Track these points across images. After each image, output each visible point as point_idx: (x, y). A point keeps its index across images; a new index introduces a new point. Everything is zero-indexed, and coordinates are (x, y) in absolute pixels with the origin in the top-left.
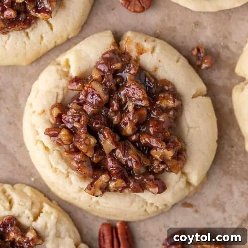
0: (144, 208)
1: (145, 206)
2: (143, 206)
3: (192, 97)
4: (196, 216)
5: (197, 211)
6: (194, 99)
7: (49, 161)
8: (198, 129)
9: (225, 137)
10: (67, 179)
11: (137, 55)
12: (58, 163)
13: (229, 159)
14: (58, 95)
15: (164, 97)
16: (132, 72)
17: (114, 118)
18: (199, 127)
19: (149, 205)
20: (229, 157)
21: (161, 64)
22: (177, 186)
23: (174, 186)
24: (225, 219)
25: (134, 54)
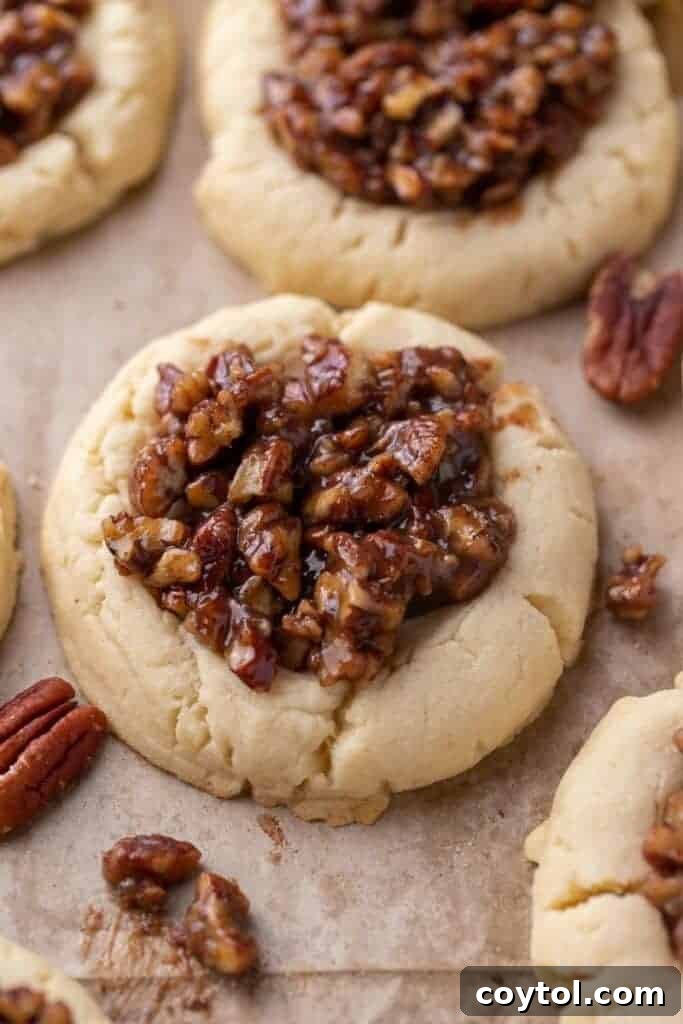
0: (177, 704)
1: (185, 701)
2: (178, 698)
3: (527, 593)
4: (266, 867)
5: (277, 859)
6: (526, 603)
7: (104, 431)
8: (468, 656)
9: (511, 782)
10: (97, 495)
11: (506, 417)
12: (115, 449)
13: (468, 830)
14: (268, 345)
15: (469, 515)
16: (463, 417)
17: (323, 451)
18: (475, 655)
19: (195, 707)
20: (473, 825)
21: (534, 476)
22: (293, 715)
23: (287, 709)
24: (316, 931)
25: (501, 410)
